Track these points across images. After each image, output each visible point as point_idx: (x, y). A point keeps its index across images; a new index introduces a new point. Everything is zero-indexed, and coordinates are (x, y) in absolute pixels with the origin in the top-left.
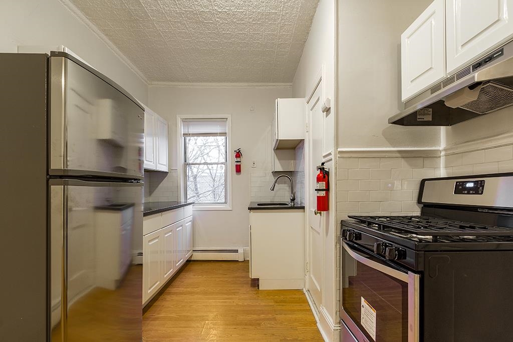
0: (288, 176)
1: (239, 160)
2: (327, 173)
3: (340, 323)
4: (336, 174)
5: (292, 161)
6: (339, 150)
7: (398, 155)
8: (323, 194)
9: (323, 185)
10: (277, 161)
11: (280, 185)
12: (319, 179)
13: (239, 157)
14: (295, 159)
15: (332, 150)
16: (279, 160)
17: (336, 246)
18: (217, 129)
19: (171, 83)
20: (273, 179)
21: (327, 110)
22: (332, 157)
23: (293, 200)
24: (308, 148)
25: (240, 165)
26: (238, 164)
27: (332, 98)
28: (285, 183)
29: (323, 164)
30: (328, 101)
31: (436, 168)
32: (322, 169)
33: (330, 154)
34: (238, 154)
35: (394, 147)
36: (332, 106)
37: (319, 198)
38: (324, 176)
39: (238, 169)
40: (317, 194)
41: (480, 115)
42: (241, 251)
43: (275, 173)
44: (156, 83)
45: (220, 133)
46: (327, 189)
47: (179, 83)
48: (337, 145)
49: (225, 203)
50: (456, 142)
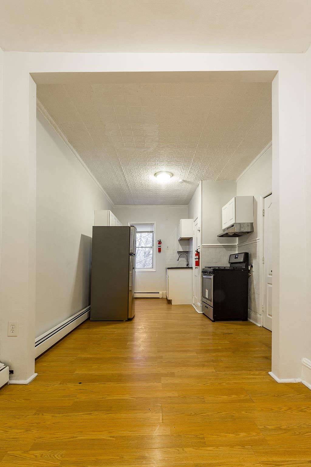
0: (185, 254)
1: (160, 245)
2: (199, 253)
3: (202, 304)
4: (201, 253)
5: (188, 246)
6: (202, 245)
7: (222, 247)
8: (197, 260)
9: (197, 257)
10: (180, 246)
11: (181, 258)
12: (196, 255)
14: (189, 245)
15: (200, 245)
16: (181, 245)
17: (201, 277)
18: (149, 229)
19: (126, 206)
20: (178, 256)
21: (200, 231)
22: (200, 247)
23: (188, 265)
24: (194, 241)
25: (161, 248)
26: (160, 247)
27: (200, 227)
28: (184, 258)
29: (197, 250)
30: (199, 227)
31: (235, 251)
33: (199, 246)
34: (160, 243)
35: (221, 244)
37: (196, 262)
38: (198, 254)
39: (160, 250)
40: (195, 260)
41: (241, 236)
42: (161, 293)
43: (179, 252)
44: (118, 206)
45: (150, 231)
46: (199, 259)
47: (130, 206)
48: (202, 243)
49: (152, 268)
50: (240, 243)
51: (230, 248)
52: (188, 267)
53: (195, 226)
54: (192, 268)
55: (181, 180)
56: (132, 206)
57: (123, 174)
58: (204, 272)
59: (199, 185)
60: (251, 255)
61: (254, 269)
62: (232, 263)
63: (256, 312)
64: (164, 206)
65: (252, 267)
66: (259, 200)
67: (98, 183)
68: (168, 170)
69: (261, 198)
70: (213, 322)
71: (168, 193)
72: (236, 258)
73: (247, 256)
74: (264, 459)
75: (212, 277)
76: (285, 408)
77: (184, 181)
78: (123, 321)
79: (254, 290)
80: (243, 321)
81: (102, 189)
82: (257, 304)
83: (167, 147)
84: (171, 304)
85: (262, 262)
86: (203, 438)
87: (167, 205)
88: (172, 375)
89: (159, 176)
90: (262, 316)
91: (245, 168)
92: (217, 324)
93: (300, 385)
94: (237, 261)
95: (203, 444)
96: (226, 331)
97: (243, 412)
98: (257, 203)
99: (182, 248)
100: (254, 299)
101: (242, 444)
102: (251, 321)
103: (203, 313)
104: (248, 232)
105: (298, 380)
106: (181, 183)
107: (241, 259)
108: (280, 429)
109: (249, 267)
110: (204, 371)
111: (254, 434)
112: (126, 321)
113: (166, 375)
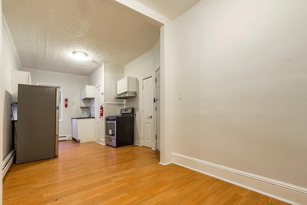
0: (86, 109)
1: (67, 102)
2: (103, 108)
3: (105, 139)
4: (105, 108)
7: (117, 104)
8: (102, 112)
9: (102, 110)
10: (83, 103)
13: (67, 101)
21: (103, 94)
22: (104, 104)
24: (96, 100)
25: (67, 104)
27: (103, 91)
31: (124, 107)
32: (101, 107)
34: (66, 100)
36: (104, 93)
37: (101, 113)
39: (66, 106)
42: (67, 136)
43: (82, 108)
44: (25, 68)
46: (103, 111)
48: (105, 102)
49: (60, 119)
50: (126, 102)
51: (121, 105)
52: (90, 117)
53: (98, 90)
54: (94, 118)
55: (91, 60)
56: (40, 70)
57: (46, 46)
58: (107, 119)
59: (102, 65)
60: (135, 109)
61: (137, 116)
62: (122, 114)
63: (138, 139)
64: (70, 74)
65: (136, 115)
66: (140, 80)
67: (14, 47)
68: (85, 52)
69: (142, 80)
70: (116, 148)
71: (78, 66)
72: (126, 111)
73: (133, 109)
74: (177, 190)
75: (115, 122)
76: (173, 173)
77: (93, 61)
78: (50, 158)
79: (137, 128)
80: (131, 145)
81: (16, 52)
82: (139, 135)
83: (92, 38)
84: (80, 143)
85: (142, 113)
86: (152, 194)
87: (73, 74)
88: (116, 177)
89: (76, 54)
90: (142, 141)
91: (131, 62)
92: (119, 149)
93: (172, 164)
94: (126, 112)
95: (154, 196)
96: (127, 151)
97: (160, 180)
98: (139, 81)
99: (85, 104)
100: (137, 132)
101: (168, 189)
102: (136, 144)
103: (107, 145)
104: (133, 97)
105: (171, 163)
106: (91, 62)
107: (130, 111)
108: (175, 180)
109: (135, 115)
110: (131, 170)
111: (169, 185)
112: (53, 158)
113: (113, 178)
